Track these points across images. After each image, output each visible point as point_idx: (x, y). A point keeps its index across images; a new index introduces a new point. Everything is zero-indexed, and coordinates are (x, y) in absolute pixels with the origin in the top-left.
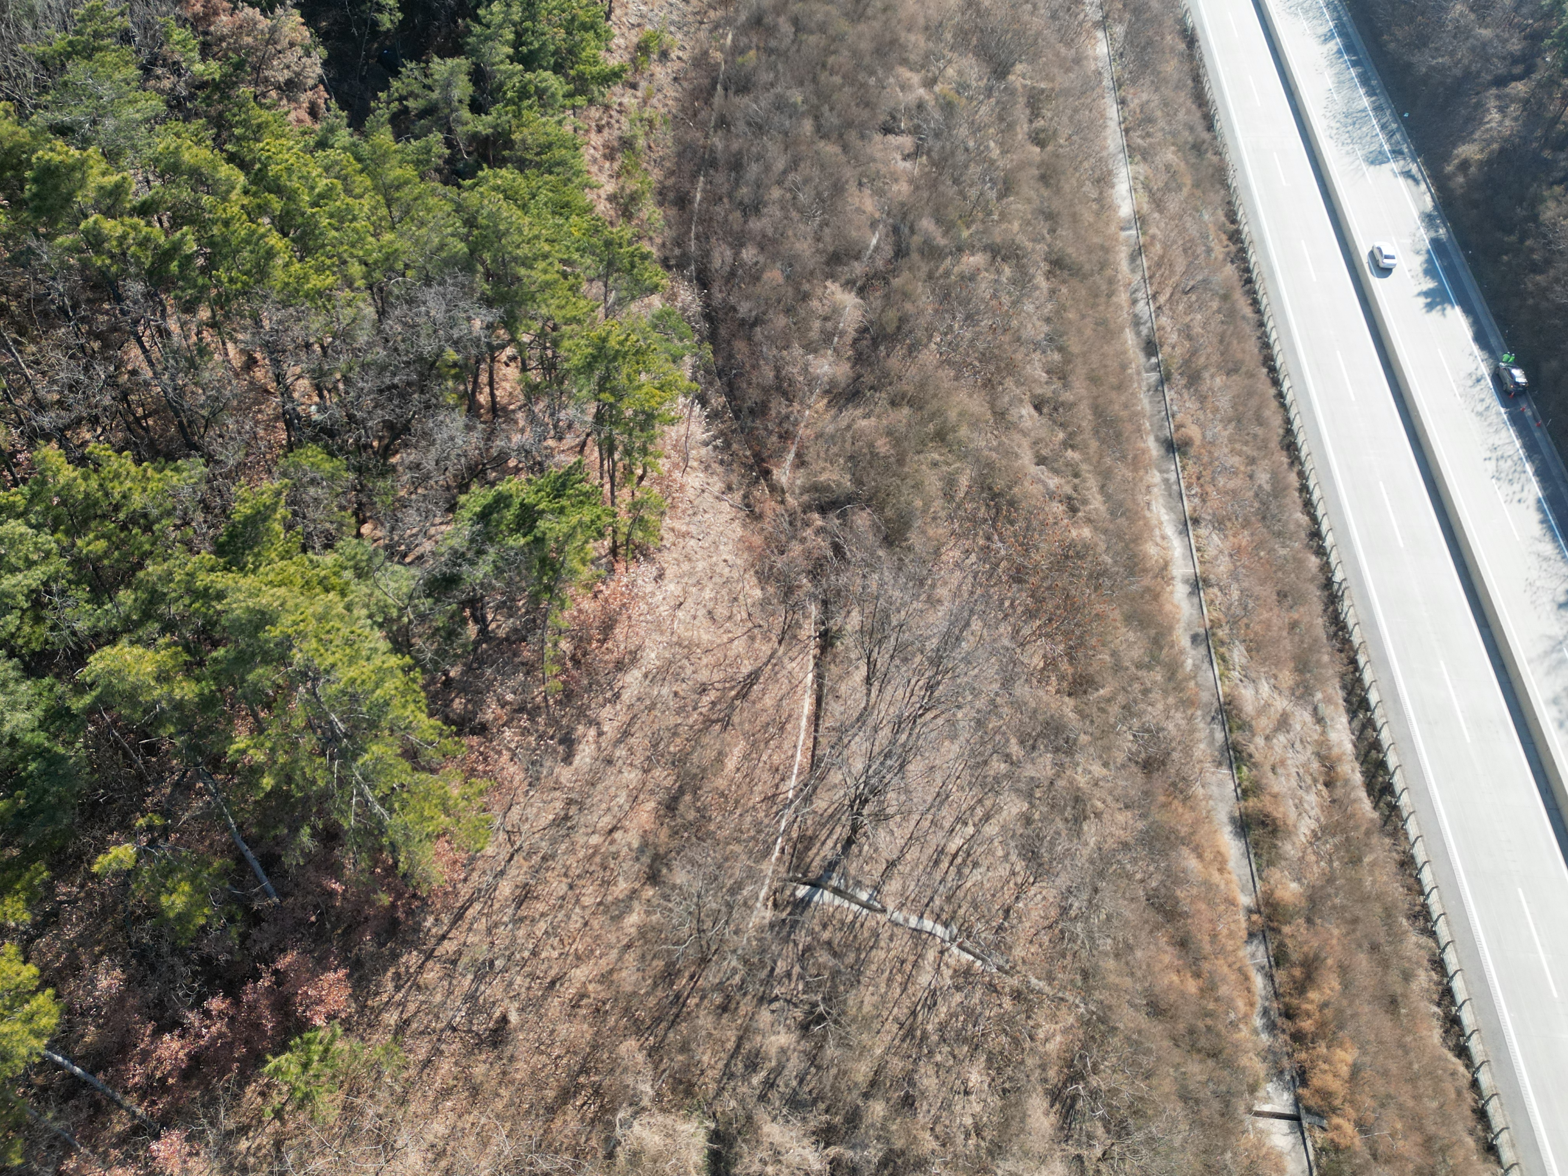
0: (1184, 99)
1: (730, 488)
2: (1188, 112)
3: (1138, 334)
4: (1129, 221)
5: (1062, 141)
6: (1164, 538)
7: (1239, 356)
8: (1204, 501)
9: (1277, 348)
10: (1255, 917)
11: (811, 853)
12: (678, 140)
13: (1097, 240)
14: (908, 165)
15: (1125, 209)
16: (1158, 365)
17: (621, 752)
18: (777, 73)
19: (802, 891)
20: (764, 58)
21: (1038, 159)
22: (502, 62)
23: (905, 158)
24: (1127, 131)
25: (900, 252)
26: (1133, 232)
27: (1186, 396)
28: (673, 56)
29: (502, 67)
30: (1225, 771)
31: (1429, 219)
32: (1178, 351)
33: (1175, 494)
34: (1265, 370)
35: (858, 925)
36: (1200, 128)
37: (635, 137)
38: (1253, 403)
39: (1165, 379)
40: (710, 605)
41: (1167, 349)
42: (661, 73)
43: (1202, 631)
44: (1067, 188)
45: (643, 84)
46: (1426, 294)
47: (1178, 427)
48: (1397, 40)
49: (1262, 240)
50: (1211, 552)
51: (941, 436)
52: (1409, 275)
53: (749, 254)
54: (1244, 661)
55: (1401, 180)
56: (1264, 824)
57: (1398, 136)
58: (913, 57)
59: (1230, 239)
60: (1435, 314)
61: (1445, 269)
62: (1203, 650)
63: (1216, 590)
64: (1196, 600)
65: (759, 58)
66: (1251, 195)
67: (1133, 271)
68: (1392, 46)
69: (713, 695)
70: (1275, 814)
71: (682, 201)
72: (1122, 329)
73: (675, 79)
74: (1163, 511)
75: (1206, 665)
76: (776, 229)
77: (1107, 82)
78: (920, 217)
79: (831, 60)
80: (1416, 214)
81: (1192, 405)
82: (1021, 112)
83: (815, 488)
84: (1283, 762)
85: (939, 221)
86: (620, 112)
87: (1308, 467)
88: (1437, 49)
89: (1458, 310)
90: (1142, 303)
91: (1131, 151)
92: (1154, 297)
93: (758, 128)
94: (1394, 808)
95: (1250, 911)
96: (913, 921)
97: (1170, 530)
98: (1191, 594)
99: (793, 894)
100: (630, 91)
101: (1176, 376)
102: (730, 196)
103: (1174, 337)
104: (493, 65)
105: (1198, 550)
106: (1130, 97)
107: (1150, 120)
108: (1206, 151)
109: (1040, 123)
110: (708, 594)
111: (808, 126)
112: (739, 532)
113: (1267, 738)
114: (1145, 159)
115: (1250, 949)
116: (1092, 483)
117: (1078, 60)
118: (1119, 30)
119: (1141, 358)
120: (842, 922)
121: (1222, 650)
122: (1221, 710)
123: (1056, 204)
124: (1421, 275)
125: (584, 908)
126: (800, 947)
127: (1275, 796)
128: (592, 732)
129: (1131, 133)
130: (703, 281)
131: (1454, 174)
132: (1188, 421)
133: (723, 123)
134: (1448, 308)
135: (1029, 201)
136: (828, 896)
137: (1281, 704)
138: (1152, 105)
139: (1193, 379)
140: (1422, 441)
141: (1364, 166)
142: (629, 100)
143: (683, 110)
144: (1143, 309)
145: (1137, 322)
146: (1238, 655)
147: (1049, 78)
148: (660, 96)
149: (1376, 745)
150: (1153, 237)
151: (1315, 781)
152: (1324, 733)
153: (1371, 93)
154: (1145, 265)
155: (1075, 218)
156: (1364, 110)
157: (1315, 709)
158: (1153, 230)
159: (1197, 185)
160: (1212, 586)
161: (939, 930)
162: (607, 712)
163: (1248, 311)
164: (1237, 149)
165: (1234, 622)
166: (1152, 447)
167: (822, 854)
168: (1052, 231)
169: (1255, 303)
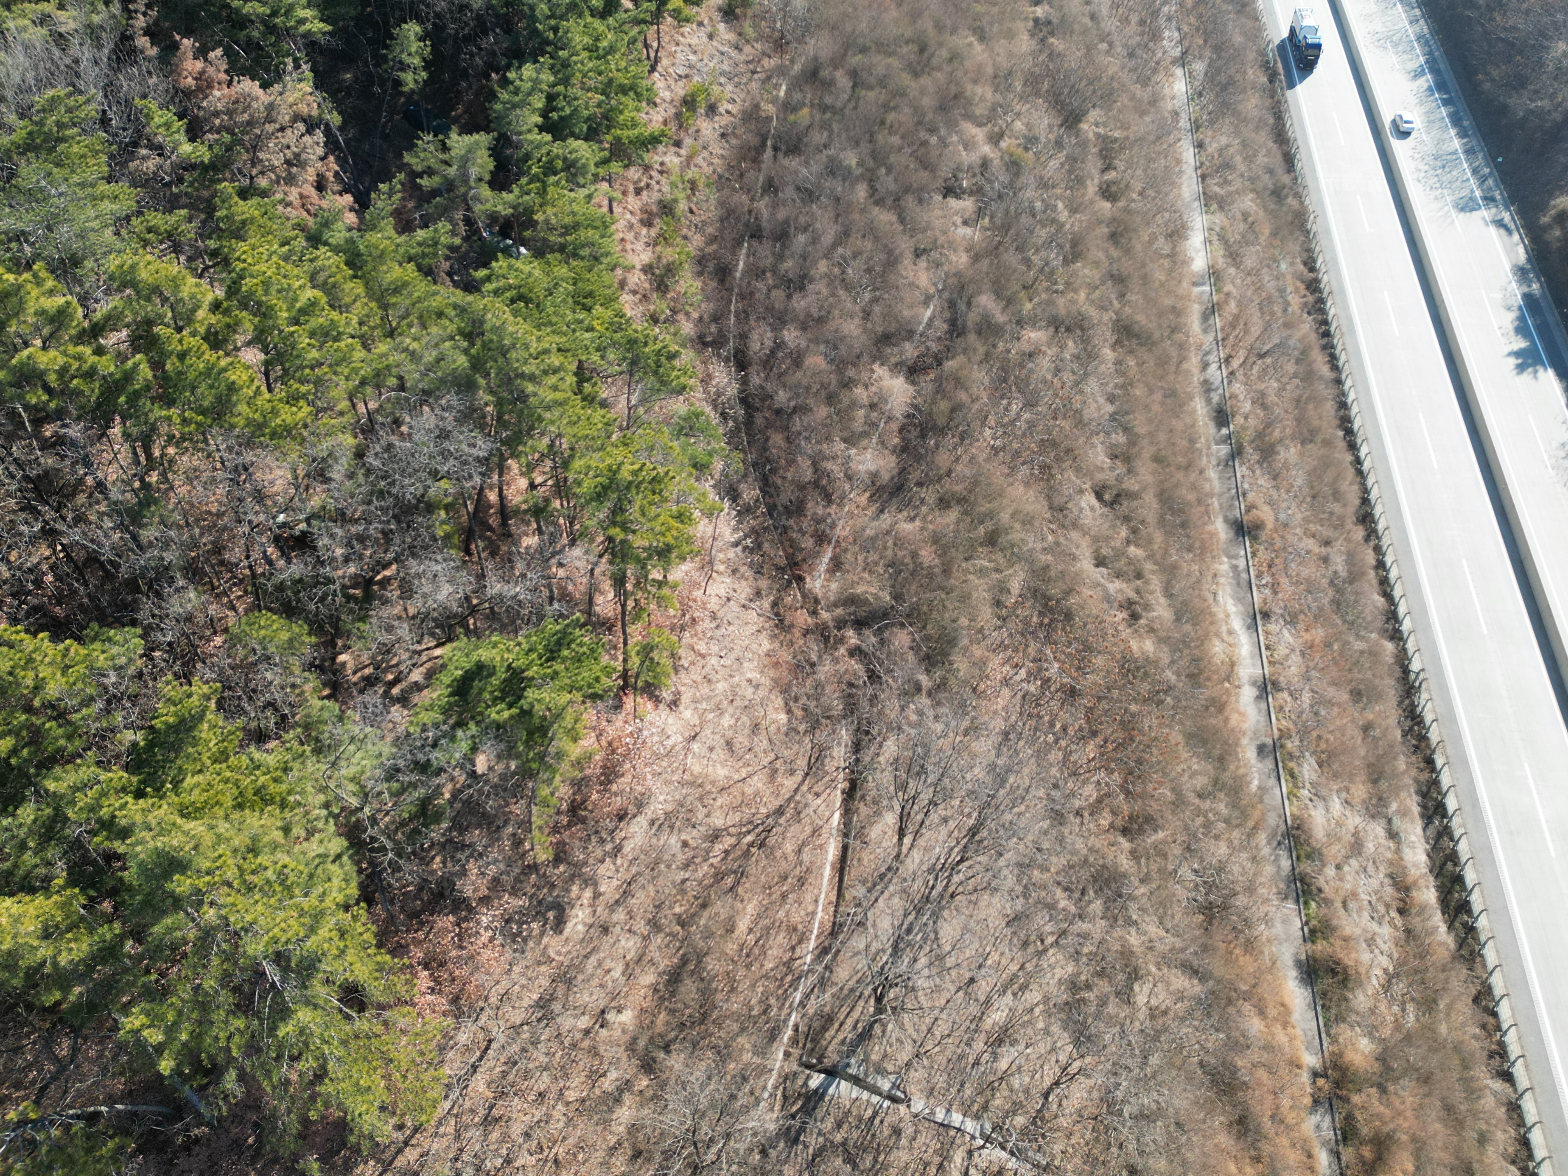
0: (1264, 139)
1: (758, 593)
2: (1268, 154)
3: (1209, 401)
4: (1203, 277)
5: (1134, 196)
6: (1230, 632)
7: (1316, 423)
8: (1275, 593)
9: (1354, 410)
10: (1321, 1082)
11: (828, 1035)
12: (721, 203)
13: (1168, 302)
14: (968, 231)
15: (1199, 263)
16: (1229, 437)
17: (620, 915)
18: (831, 132)
19: (816, 1080)
20: (818, 117)
21: (1108, 215)
22: (529, 131)
23: (965, 223)
24: (1203, 177)
25: (956, 328)
26: (1207, 288)
27: (1258, 472)
28: (722, 110)
29: (530, 137)
30: (1291, 905)
31: (1521, 273)
32: (1252, 422)
33: (1244, 584)
34: (1341, 433)
35: (877, 1121)
36: (1280, 169)
37: (675, 201)
38: (1329, 477)
39: (1236, 453)
40: (730, 734)
41: (1239, 420)
42: (708, 128)
43: (1269, 741)
44: (1138, 247)
45: (688, 141)
46: (1517, 354)
47: (1249, 509)
48: (1493, 80)
49: (1342, 290)
50: (1282, 651)
51: (992, 540)
52: (1499, 333)
53: (791, 336)
54: (1314, 777)
55: (1492, 230)
56: (1334, 972)
57: (1490, 182)
58: (978, 112)
59: (1308, 288)
60: (1527, 376)
61: (1538, 328)
62: (1269, 763)
63: (1285, 695)
64: (1264, 705)
65: (812, 116)
66: (1331, 241)
67: (1205, 331)
68: (1487, 86)
69: (728, 841)
70: (1346, 961)
71: (723, 273)
72: (1191, 398)
73: (723, 135)
74: (1230, 601)
75: (1273, 781)
76: (821, 308)
77: (1184, 123)
78: (979, 292)
79: (891, 117)
80: (1507, 267)
81: (1264, 481)
82: (1092, 166)
83: (851, 601)
84: (1354, 895)
85: (998, 294)
86: (661, 172)
87: (1385, 542)
88: (1536, 92)
89: (1551, 373)
90: (1214, 367)
91: (1208, 200)
92: (1228, 360)
93: (809, 195)
94: (1471, 930)
95: (1315, 1075)
96: (940, 1116)
97: (1237, 624)
98: (1258, 698)
99: (805, 1084)
100: (674, 149)
101: (1249, 449)
102: (774, 272)
103: (1247, 406)
104: (520, 133)
105: (1268, 648)
106: (1207, 140)
107: (1227, 166)
108: (1287, 197)
109: (1112, 175)
110: (727, 721)
111: (861, 192)
112: (766, 645)
113: (1338, 867)
114: (1221, 208)
115: (1315, 1119)
116: (1156, 583)
117: (1155, 101)
118: (1199, 67)
119: (1212, 429)
120: (860, 1119)
121: (1292, 764)
122: (1288, 834)
123: (1126, 266)
124: (1512, 333)
125: (568, 1104)
126: (811, 1151)
127: (1346, 939)
128: (588, 894)
129: (1209, 181)
130: (741, 362)
131: (1550, 227)
132: (1260, 502)
133: (771, 187)
134: (1541, 370)
135: (1097, 264)
136: (844, 1085)
137: (1354, 820)
138: (1232, 150)
139: (1267, 452)
140: (1510, 516)
141: (1453, 213)
142: (672, 160)
143: (730, 167)
144: (1214, 373)
145: (1207, 387)
146: (1308, 770)
147: (1125, 126)
148: (705, 154)
149: (1453, 857)
150: (1228, 294)
151: (1388, 906)
152: (1398, 851)
153: (1463, 134)
154: (1218, 325)
155: (1145, 279)
156: (1455, 153)
157: (1390, 821)
158: (1228, 288)
159: (1274, 234)
160: (1280, 690)
161: (970, 1126)
162: (606, 869)
163: (1325, 370)
164: (1318, 191)
165: (1304, 733)
166: (1220, 529)
167: (841, 1037)
168: (1122, 295)
169: (1333, 359)
